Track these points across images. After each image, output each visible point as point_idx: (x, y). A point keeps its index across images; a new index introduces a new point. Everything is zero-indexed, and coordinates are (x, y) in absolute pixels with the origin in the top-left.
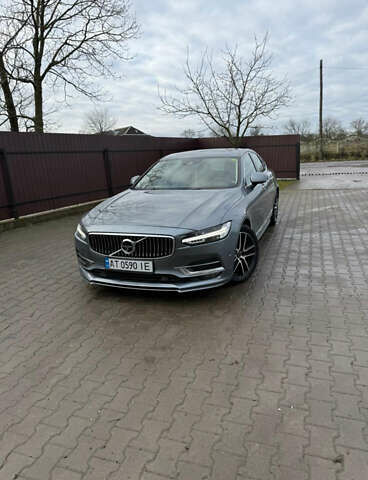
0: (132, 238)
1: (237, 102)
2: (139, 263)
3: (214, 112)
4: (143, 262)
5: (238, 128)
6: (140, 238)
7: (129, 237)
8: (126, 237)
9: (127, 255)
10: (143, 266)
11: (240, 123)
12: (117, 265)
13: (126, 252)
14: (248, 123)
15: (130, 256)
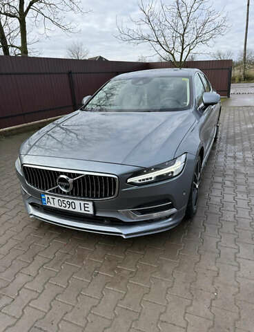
0: (69, 175)
1: (182, 32)
2: (77, 203)
3: (162, 40)
4: (82, 203)
5: (182, 54)
6: (78, 175)
7: (65, 174)
8: (62, 173)
9: (64, 193)
10: (82, 206)
11: (183, 49)
12: (54, 202)
13: (64, 190)
14: (190, 50)
15: (68, 194)
